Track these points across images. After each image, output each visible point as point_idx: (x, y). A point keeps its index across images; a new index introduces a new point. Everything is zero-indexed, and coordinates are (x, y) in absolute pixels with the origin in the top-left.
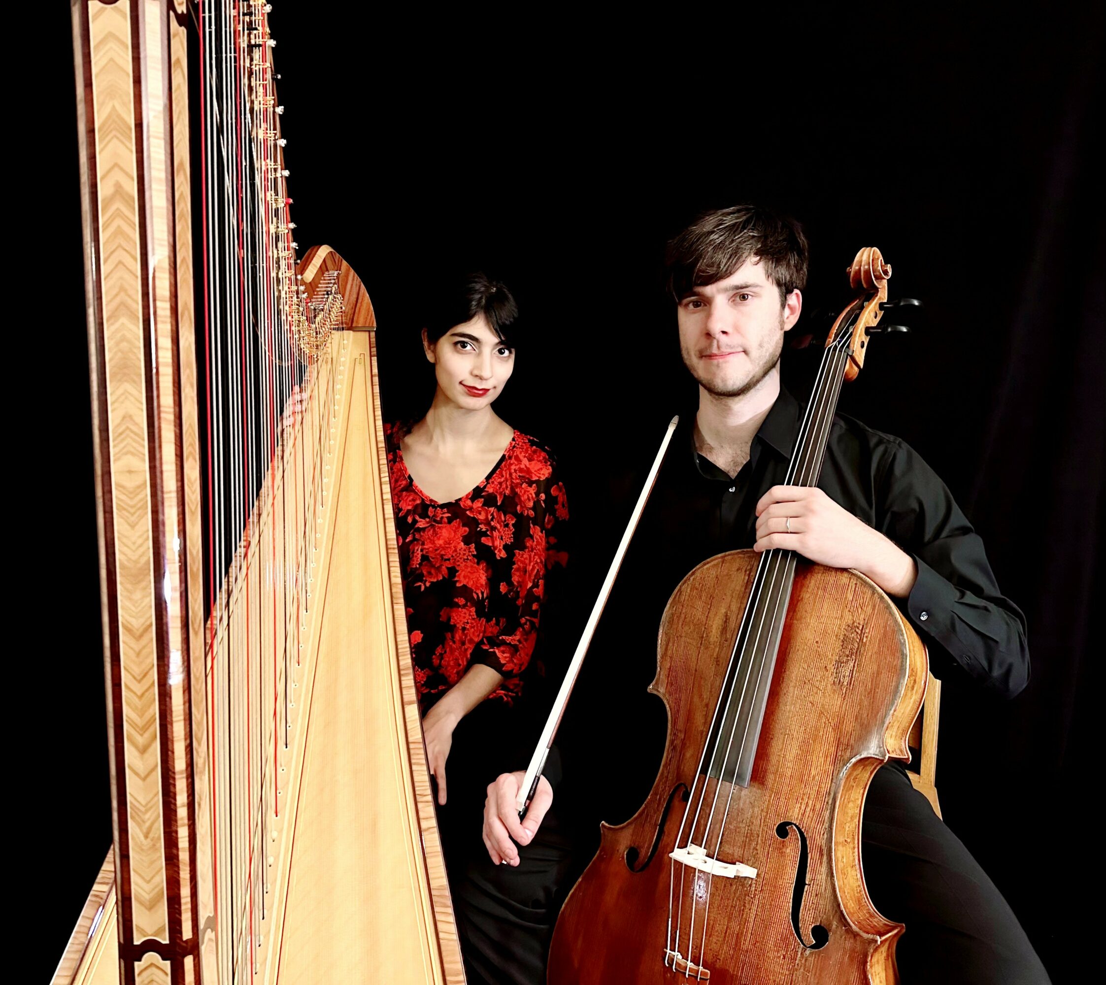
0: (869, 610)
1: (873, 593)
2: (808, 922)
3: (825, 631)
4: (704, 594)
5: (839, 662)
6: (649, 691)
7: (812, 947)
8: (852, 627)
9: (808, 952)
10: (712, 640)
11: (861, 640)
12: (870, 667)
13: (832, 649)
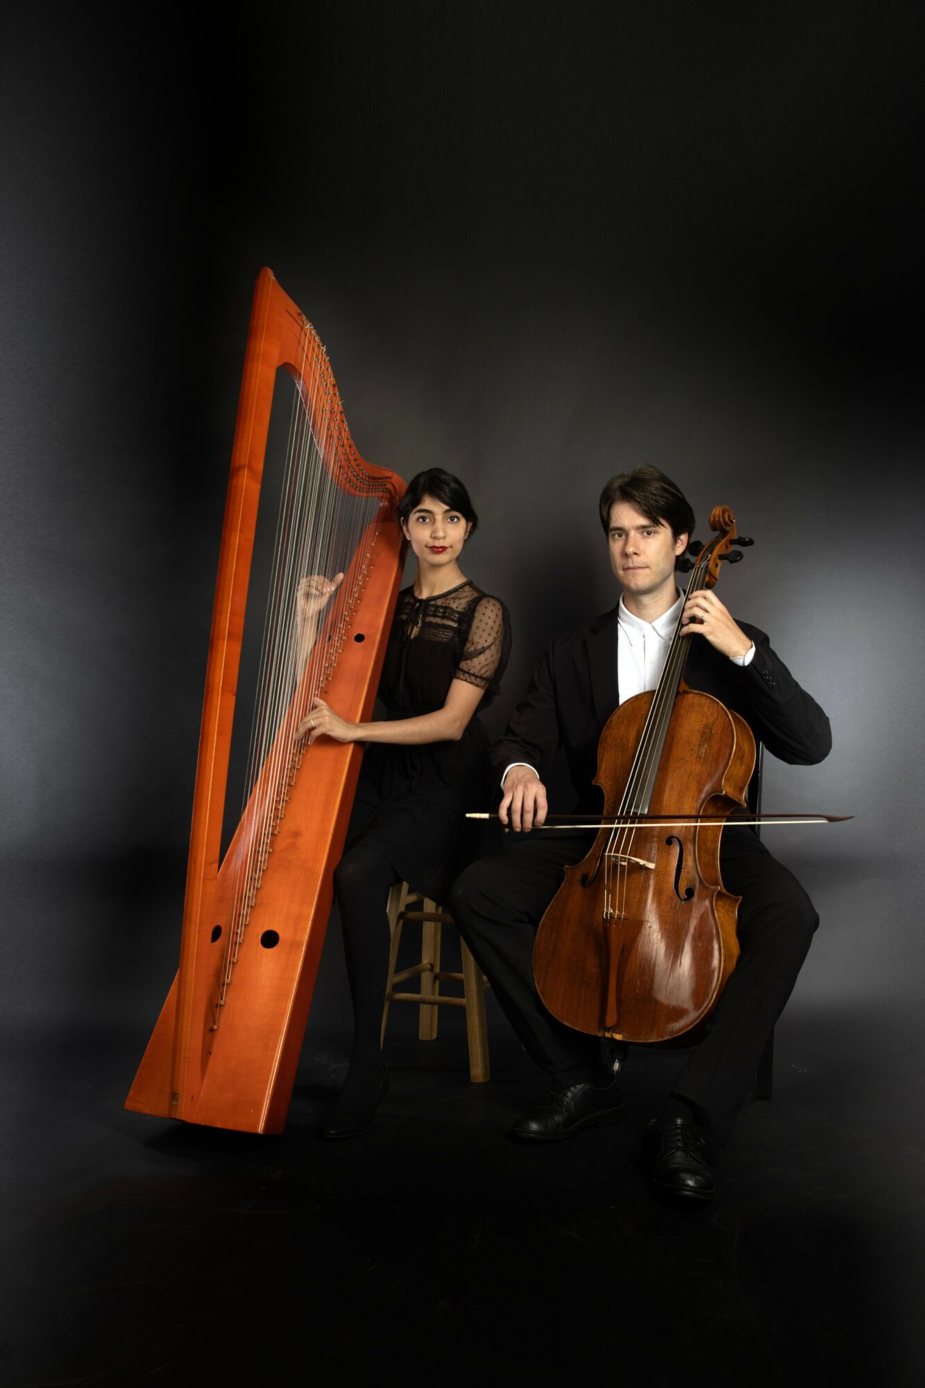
0: (715, 715)
1: (718, 707)
2: (683, 886)
3: (692, 730)
4: (625, 720)
5: (700, 745)
6: (593, 783)
7: (685, 900)
8: (706, 726)
9: (683, 902)
10: (630, 745)
11: (711, 732)
12: (715, 747)
13: (695, 739)
